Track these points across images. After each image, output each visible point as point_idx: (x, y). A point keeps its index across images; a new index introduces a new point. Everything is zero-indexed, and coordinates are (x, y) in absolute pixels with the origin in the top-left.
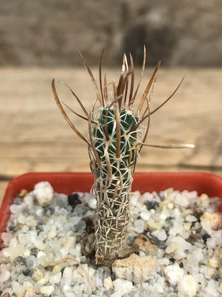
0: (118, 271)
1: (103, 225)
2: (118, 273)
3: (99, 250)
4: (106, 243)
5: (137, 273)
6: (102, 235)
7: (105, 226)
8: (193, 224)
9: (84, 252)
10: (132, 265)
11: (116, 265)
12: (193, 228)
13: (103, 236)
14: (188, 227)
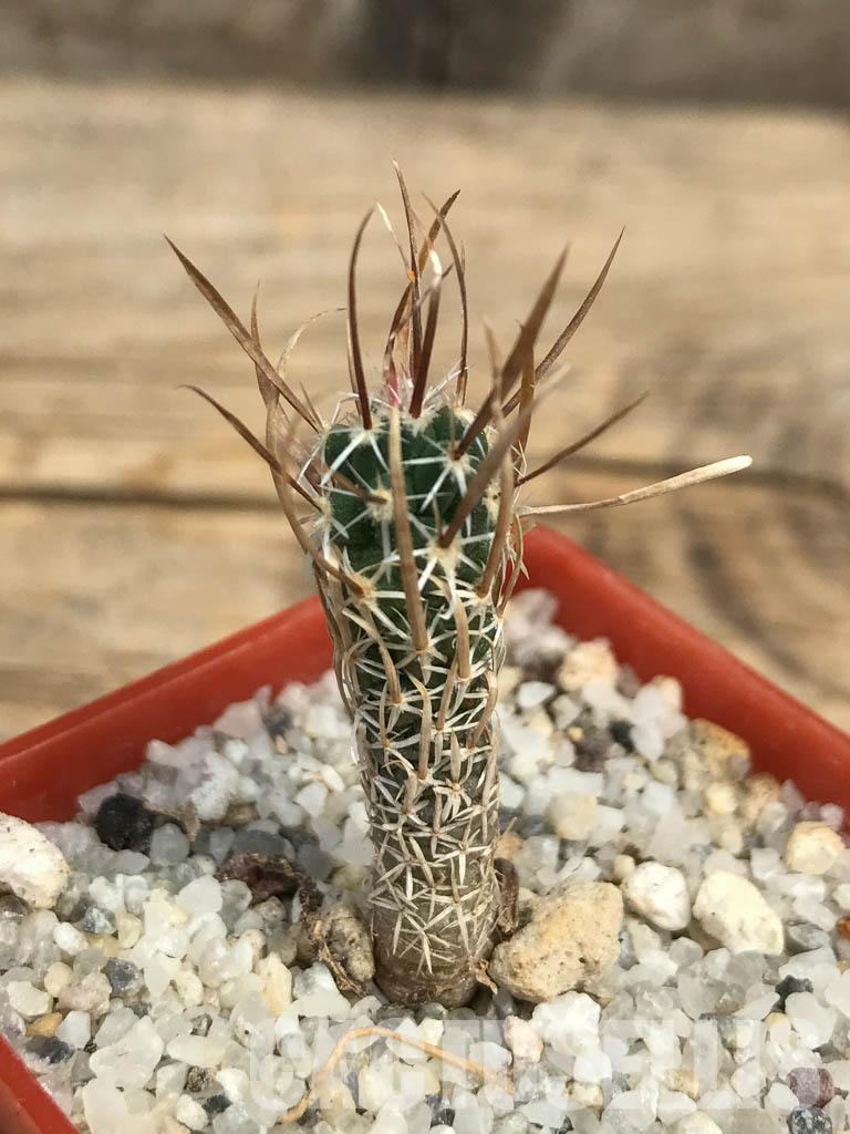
0: (538, 980)
1: (435, 856)
2: (541, 987)
3: (433, 945)
4: (460, 911)
5: (600, 951)
6: (434, 891)
7: (445, 854)
8: (549, 708)
9: (349, 985)
10: (568, 936)
11: (524, 965)
12: (563, 722)
13: (438, 892)
14: (542, 726)
